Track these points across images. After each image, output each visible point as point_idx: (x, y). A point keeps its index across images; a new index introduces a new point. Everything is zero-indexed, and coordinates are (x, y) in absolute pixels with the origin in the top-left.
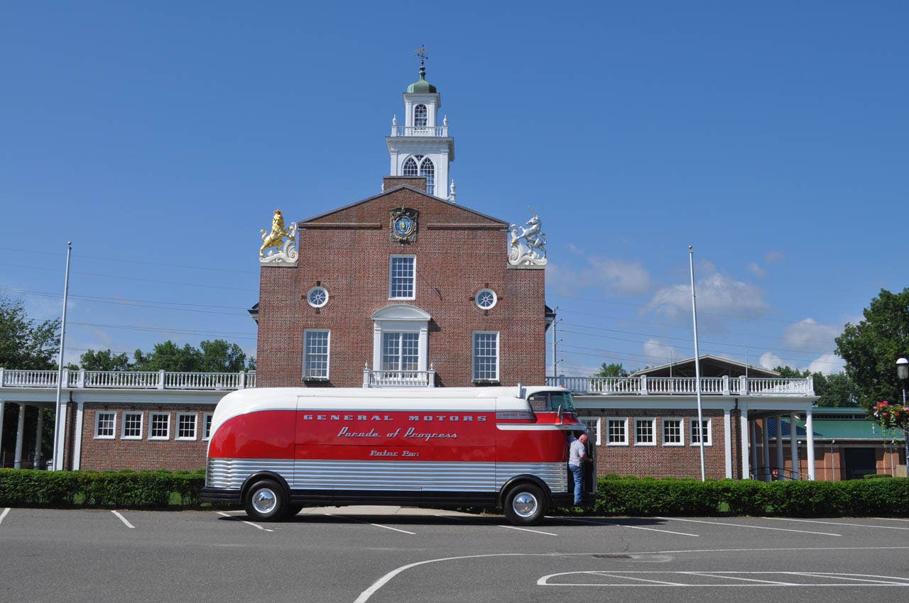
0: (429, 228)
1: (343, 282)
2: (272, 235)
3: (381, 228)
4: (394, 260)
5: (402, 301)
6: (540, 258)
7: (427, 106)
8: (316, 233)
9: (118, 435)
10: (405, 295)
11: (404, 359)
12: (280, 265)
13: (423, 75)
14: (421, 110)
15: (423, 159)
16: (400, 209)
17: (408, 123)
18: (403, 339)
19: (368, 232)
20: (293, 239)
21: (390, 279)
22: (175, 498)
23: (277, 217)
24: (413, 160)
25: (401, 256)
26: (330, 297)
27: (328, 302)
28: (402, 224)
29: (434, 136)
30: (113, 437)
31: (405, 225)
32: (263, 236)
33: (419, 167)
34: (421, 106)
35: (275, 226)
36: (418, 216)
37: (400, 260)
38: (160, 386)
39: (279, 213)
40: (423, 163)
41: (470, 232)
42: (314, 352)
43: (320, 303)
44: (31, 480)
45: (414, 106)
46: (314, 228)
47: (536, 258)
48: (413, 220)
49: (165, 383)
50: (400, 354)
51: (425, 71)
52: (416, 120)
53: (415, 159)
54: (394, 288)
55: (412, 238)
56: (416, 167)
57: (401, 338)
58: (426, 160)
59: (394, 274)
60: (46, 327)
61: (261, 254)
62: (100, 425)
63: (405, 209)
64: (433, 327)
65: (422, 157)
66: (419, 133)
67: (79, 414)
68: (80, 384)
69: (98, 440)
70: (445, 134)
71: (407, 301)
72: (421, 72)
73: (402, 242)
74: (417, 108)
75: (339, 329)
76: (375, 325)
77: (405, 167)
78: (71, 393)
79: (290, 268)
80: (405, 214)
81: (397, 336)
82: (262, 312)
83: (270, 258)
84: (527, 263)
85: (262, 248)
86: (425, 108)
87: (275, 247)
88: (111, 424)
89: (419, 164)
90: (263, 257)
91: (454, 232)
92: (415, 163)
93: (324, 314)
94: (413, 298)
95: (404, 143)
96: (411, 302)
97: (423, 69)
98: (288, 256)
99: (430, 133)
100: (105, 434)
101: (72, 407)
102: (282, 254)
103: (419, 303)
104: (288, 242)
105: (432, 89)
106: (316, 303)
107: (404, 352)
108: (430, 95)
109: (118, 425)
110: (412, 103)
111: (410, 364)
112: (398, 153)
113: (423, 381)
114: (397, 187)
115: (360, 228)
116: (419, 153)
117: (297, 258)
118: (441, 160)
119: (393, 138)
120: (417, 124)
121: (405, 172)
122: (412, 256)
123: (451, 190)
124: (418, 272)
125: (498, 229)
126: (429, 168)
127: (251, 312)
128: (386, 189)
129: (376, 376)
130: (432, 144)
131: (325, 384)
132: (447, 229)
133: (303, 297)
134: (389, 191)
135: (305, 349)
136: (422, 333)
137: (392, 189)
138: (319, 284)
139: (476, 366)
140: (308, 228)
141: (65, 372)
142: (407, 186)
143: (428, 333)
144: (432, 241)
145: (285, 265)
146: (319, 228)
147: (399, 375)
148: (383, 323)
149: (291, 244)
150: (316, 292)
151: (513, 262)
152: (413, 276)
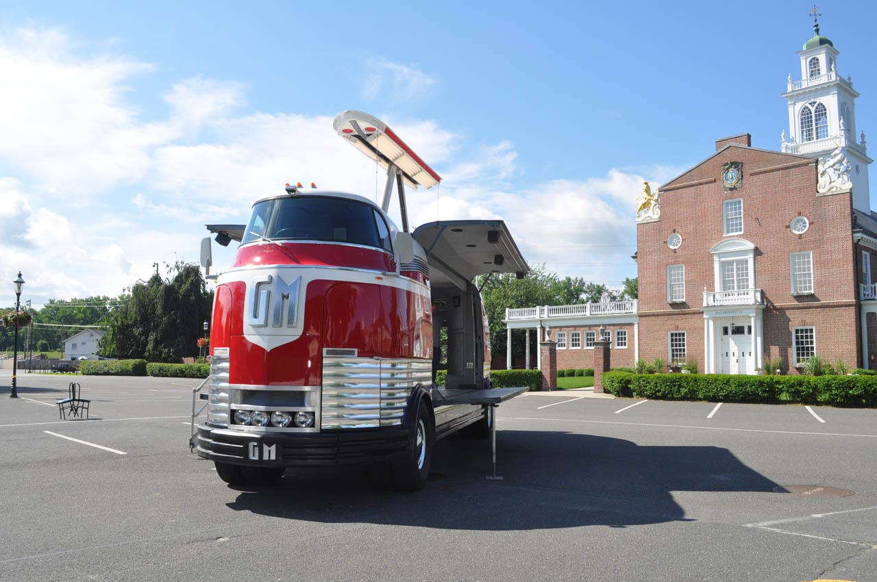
0: (751, 175)
1: (691, 228)
2: (643, 201)
3: (715, 181)
4: (727, 204)
5: (733, 236)
6: (845, 183)
7: (818, 56)
8: (671, 193)
9: (568, 347)
10: (737, 231)
11: (738, 281)
12: (649, 221)
13: (817, 31)
14: (814, 63)
15: (816, 105)
16: (727, 163)
17: (804, 77)
18: (737, 265)
19: (706, 186)
20: (657, 201)
21: (725, 220)
23: (645, 186)
24: (807, 108)
25: (731, 200)
26: (682, 240)
27: (682, 244)
28: (730, 175)
29: (827, 81)
30: (565, 348)
31: (732, 173)
33: (813, 112)
34: (814, 59)
35: (644, 194)
36: (742, 166)
37: (731, 204)
39: (646, 183)
40: (817, 108)
42: (675, 281)
43: (677, 245)
45: (809, 59)
46: (669, 190)
47: (841, 183)
48: (738, 170)
49: (591, 311)
50: (735, 278)
51: (819, 27)
52: (811, 72)
53: (810, 106)
54: (728, 226)
55: (738, 185)
56: (811, 113)
57: (735, 264)
58: (819, 105)
59: (728, 215)
61: (637, 215)
62: (559, 340)
64: (757, 252)
65: (815, 103)
66: (814, 83)
68: (545, 315)
70: (834, 78)
71: (737, 236)
72: (815, 28)
73: (731, 189)
74: (811, 61)
75: (690, 263)
76: (715, 257)
77: (802, 115)
78: (541, 321)
79: (655, 222)
80: (731, 167)
81: (731, 263)
82: (639, 256)
83: (643, 217)
84: (834, 189)
85: (637, 211)
86: (818, 60)
87: (646, 209)
88: (564, 339)
89: (813, 110)
90: (638, 217)
92: (809, 110)
93: (679, 253)
94: (742, 233)
95: (799, 96)
96: (740, 235)
97: (817, 26)
98: (654, 214)
99: (824, 80)
100: (562, 346)
101: (543, 328)
102: (650, 213)
103: (746, 236)
104: (653, 203)
105: (823, 42)
106: (673, 246)
107: (738, 276)
108: (822, 46)
109: (568, 340)
110: (806, 58)
111: (743, 284)
112: (794, 104)
113: (751, 298)
114: (725, 147)
115: (700, 184)
116: (812, 100)
117: (659, 214)
118: (831, 102)
119: (789, 93)
120: (812, 75)
121: (802, 119)
122: (739, 199)
123: (841, 125)
124: (745, 211)
125: (807, 164)
126: (822, 111)
127: (633, 257)
128: (717, 150)
129: (717, 297)
130: (823, 90)
131: (683, 305)
132: (765, 172)
133: (665, 242)
134: (720, 151)
135: (668, 279)
136: (750, 258)
137: (723, 149)
138: (674, 231)
139: (795, 281)
140: (665, 191)
141: (538, 308)
142: (733, 144)
143: (755, 259)
144: (754, 185)
145: (652, 221)
146: (672, 189)
147: (735, 294)
148: (720, 255)
149: (655, 205)
150: (673, 237)
151: (821, 191)
152: (742, 216)
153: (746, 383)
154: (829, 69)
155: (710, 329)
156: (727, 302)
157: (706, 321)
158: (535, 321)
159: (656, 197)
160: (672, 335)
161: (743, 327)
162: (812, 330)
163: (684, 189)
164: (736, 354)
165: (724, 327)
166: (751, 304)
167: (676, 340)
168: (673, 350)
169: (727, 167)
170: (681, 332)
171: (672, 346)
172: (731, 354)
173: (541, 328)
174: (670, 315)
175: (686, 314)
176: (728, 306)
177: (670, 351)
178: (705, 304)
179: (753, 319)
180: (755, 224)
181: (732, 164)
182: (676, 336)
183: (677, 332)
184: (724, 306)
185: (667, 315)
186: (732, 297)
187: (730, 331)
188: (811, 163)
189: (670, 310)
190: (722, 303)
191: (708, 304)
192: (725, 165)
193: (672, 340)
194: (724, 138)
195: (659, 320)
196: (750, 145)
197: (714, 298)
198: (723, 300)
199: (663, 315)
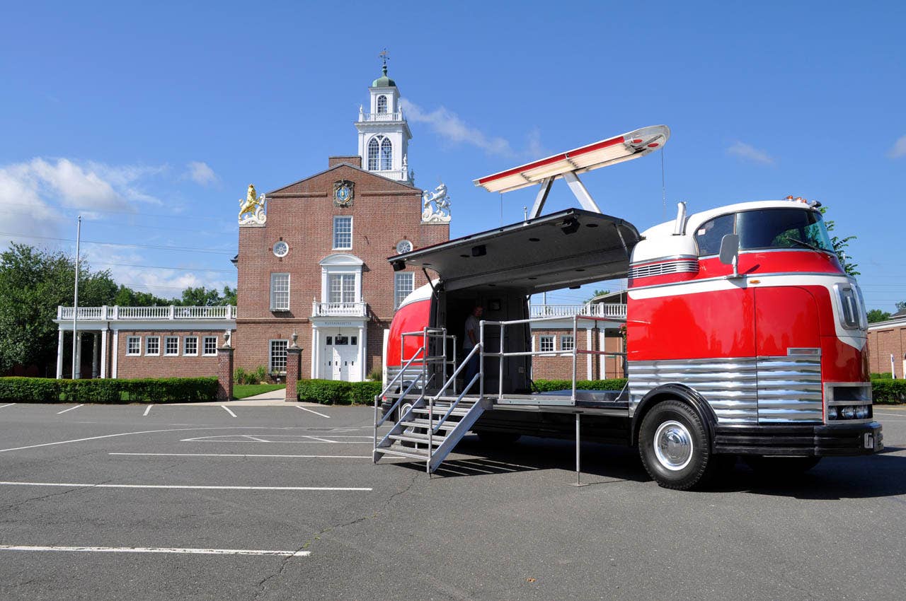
0: (363, 195)
1: (299, 238)
2: (247, 204)
3: (327, 196)
4: (337, 220)
5: (342, 251)
6: (445, 216)
7: (386, 96)
8: (279, 201)
9: (143, 353)
10: (345, 246)
11: (345, 294)
12: (253, 226)
13: (386, 72)
14: (382, 100)
15: (383, 139)
16: (341, 181)
17: (372, 111)
18: (344, 279)
19: (317, 200)
20: (263, 206)
21: (334, 235)
22: (125, 395)
23: (250, 190)
24: (375, 140)
25: (341, 217)
26: (289, 249)
27: (289, 253)
28: (342, 193)
29: (391, 120)
30: (139, 354)
31: (344, 193)
32: (241, 204)
33: (380, 145)
34: (383, 96)
35: (249, 197)
36: (354, 185)
37: (341, 220)
38: (171, 317)
39: (252, 187)
40: (384, 142)
41: (393, 197)
42: (279, 289)
43: (283, 253)
44: (28, 385)
45: (378, 96)
46: (277, 197)
47: (442, 216)
48: (350, 189)
49: (174, 315)
50: (341, 291)
51: (387, 69)
52: (379, 108)
53: (377, 139)
54: (337, 241)
55: (350, 203)
56: (378, 145)
57: (342, 278)
58: (385, 139)
59: (337, 230)
60: (100, 276)
61: (240, 218)
62: (131, 346)
63: (344, 181)
64: (364, 268)
65: (382, 137)
66: (381, 118)
67: (115, 337)
68: (115, 317)
69: (129, 357)
70: (400, 119)
71: (346, 251)
72: (384, 70)
73: (342, 206)
74: (380, 98)
75: (295, 272)
76: (323, 269)
77: (370, 145)
78: (109, 323)
79: (260, 228)
80: (344, 185)
81: (339, 276)
82: (240, 261)
83: (246, 221)
84: (436, 220)
85: (240, 213)
86: (385, 98)
87: (249, 213)
88: (138, 345)
89: (380, 142)
90: (241, 220)
91: (381, 197)
92: (377, 142)
93: (285, 261)
94: (351, 248)
95: (369, 127)
96: (349, 251)
97: (385, 67)
98: (259, 219)
99: (389, 118)
100: (134, 352)
101: (110, 332)
102: (254, 218)
103: (355, 252)
104: (259, 208)
105: (391, 84)
106: (279, 254)
107: (344, 289)
108: (389, 88)
109: (142, 346)
110: (376, 95)
111: (349, 298)
112: (364, 134)
113: (359, 310)
114: (339, 165)
115: (311, 196)
116: (380, 134)
117: (265, 220)
118: (396, 139)
119: (360, 123)
120: (379, 111)
121: (370, 149)
122: (350, 217)
124: (354, 228)
125: (414, 194)
126: (387, 143)
127: (233, 261)
128: (330, 166)
129: (324, 307)
130: (390, 127)
131: (287, 314)
132: (376, 195)
133: (270, 250)
134: (333, 167)
135: (272, 288)
136: (358, 274)
137: (335, 166)
138: (281, 239)
139: (398, 298)
140: (273, 197)
141: (104, 308)
142: (344, 163)
143: (362, 275)
144: (364, 205)
145: (257, 226)
146: (282, 197)
147: (341, 306)
148: (328, 268)
149: (261, 210)
150: (280, 245)
151: (425, 220)
152: (351, 232)
154: (395, 110)
155: (316, 339)
156: (334, 313)
157: (314, 330)
158: (102, 323)
159: (262, 202)
160: (273, 343)
161: (347, 338)
163: (294, 199)
164: (339, 364)
165: (328, 337)
166: (360, 316)
167: (277, 348)
168: (273, 359)
169: (340, 184)
170: (283, 340)
171: (273, 354)
172: (334, 363)
173: (107, 331)
174: (273, 323)
175: (290, 323)
176: (337, 317)
177: (270, 359)
178: (314, 314)
179: (361, 331)
180: (364, 242)
181: (345, 182)
182: (278, 344)
183: (279, 340)
184: (331, 317)
185: (270, 323)
186: (339, 309)
187: (333, 342)
188: (417, 194)
189: (273, 318)
190: (329, 314)
191: (317, 314)
192: (338, 182)
193: (273, 349)
194: (338, 156)
195: (260, 327)
196: (361, 167)
197: (320, 309)
198: (329, 312)
199: (266, 323)
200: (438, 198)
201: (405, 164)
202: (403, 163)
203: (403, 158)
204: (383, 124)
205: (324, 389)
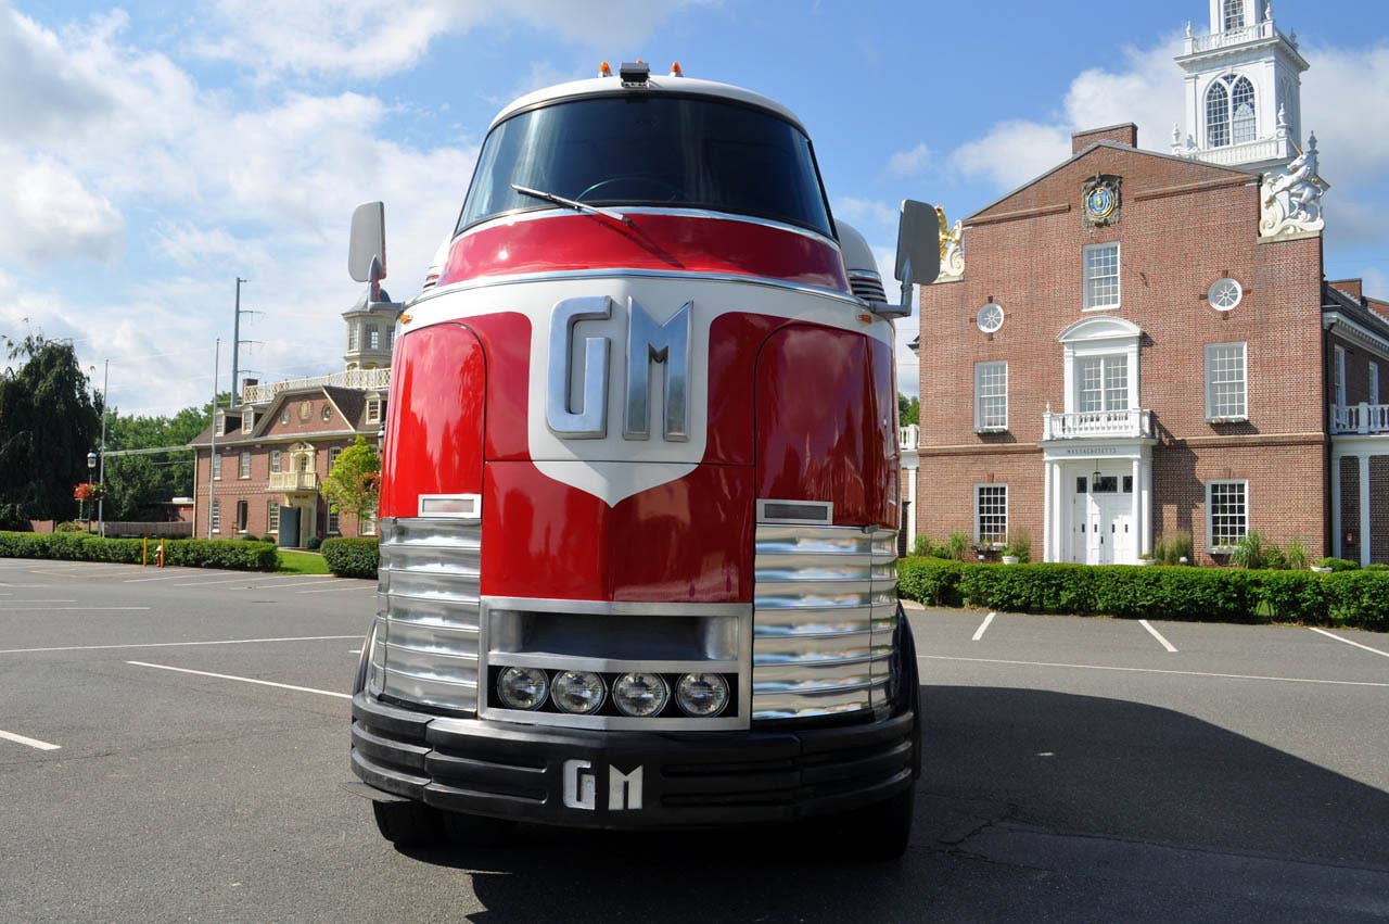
0: (1138, 199)
1: (1021, 294)
3: (1069, 209)
4: (1091, 253)
5: (1101, 312)
6: (1313, 220)
8: (984, 230)
10: (1107, 303)
11: (1109, 394)
12: (944, 280)
14: (1233, 4)
15: (1235, 80)
16: (1094, 177)
17: (1214, 29)
18: (1106, 365)
19: (1053, 219)
20: (958, 242)
21: (1085, 282)
24: (1220, 85)
25: (1099, 246)
26: (1006, 317)
27: (1004, 324)
28: (1097, 199)
29: (1255, 39)
33: (1230, 94)
36: (1120, 183)
37: (1099, 252)
39: (939, 210)
40: (1237, 86)
41: (1199, 195)
42: (989, 392)
43: (994, 326)
46: (983, 223)
47: (1305, 221)
48: (1113, 191)
50: (1102, 389)
52: (1228, 20)
53: (1224, 83)
54: (1091, 293)
55: (1113, 219)
56: (1225, 95)
57: (1102, 362)
58: (1240, 81)
59: (1091, 273)
63: (1100, 176)
64: (1144, 340)
65: (1234, 76)
66: (1233, 40)
70: (1269, 33)
71: (1108, 311)
73: (1099, 225)
74: (1227, 2)
75: (1019, 359)
76: (1066, 349)
77: (1209, 98)
79: (954, 282)
80: (1099, 184)
81: (1097, 359)
82: (923, 346)
84: (1291, 231)
89: (1230, 89)
91: (1175, 198)
92: (1223, 89)
93: (999, 340)
94: (1118, 306)
95: (1206, 62)
96: (1114, 311)
98: (953, 266)
99: (1250, 36)
102: (945, 265)
103: (1123, 313)
104: (952, 247)
106: (988, 327)
107: (1108, 384)
111: (1117, 402)
112: (1196, 77)
113: (1133, 425)
114: (1091, 147)
116: (1228, 71)
117: (963, 268)
118: (1262, 75)
119: (1189, 56)
120: (1228, 27)
121: (1209, 106)
122: (1111, 245)
123: (1281, 119)
124: (1124, 265)
125: (1242, 184)
126: (1245, 91)
127: (912, 347)
128: (1074, 153)
129: (1069, 423)
130: (1248, 53)
131: (1003, 436)
132: (1164, 195)
133: (971, 320)
134: (1080, 153)
135: (977, 390)
136: (1131, 351)
137: (1085, 151)
138: (991, 300)
139: (1214, 397)
140: (976, 225)
142: (1103, 142)
143: (1140, 354)
144: (1143, 219)
145: (949, 280)
146: (991, 222)
147: (1103, 419)
148: (1074, 345)
149: (956, 251)
150: (988, 311)
151: (1266, 233)
152: (1118, 275)
153: (1193, 584)
154: (1262, 18)
155: (1054, 482)
156: (1087, 432)
157: (1047, 466)
159: (957, 237)
160: (982, 491)
161: (1115, 479)
162: (1243, 485)
163: (1012, 223)
164: (1100, 529)
165: (1078, 479)
166: (1133, 436)
167: (989, 500)
168: (982, 520)
169: (1093, 183)
170: (999, 485)
171: (981, 510)
172: (1090, 528)
174: (979, 453)
175: (1009, 453)
176: (1089, 439)
177: (977, 516)
178: (1046, 437)
179: (1135, 464)
181: (1103, 178)
182: (989, 493)
183: (992, 486)
184: (1083, 439)
185: (974, 454)
186: (1098, 424)
187: (1090, 486)
188: (1249, 181)
189: (980, 445)
190: (1078, 434)
191: (1052, 436)
192: (1089, 180)
193: (981, 501)
194: (1089, 129)
195: (958, 462)
196: (1135, 145)
197: (1064, 424)
198: (1081, 429)
199: (966, 454)
200: (1292, 186)
201: (1282, 124)
202: (1278, 122)
203: (1278, 112)
204: (1232, 51)
205: (921, 577)
